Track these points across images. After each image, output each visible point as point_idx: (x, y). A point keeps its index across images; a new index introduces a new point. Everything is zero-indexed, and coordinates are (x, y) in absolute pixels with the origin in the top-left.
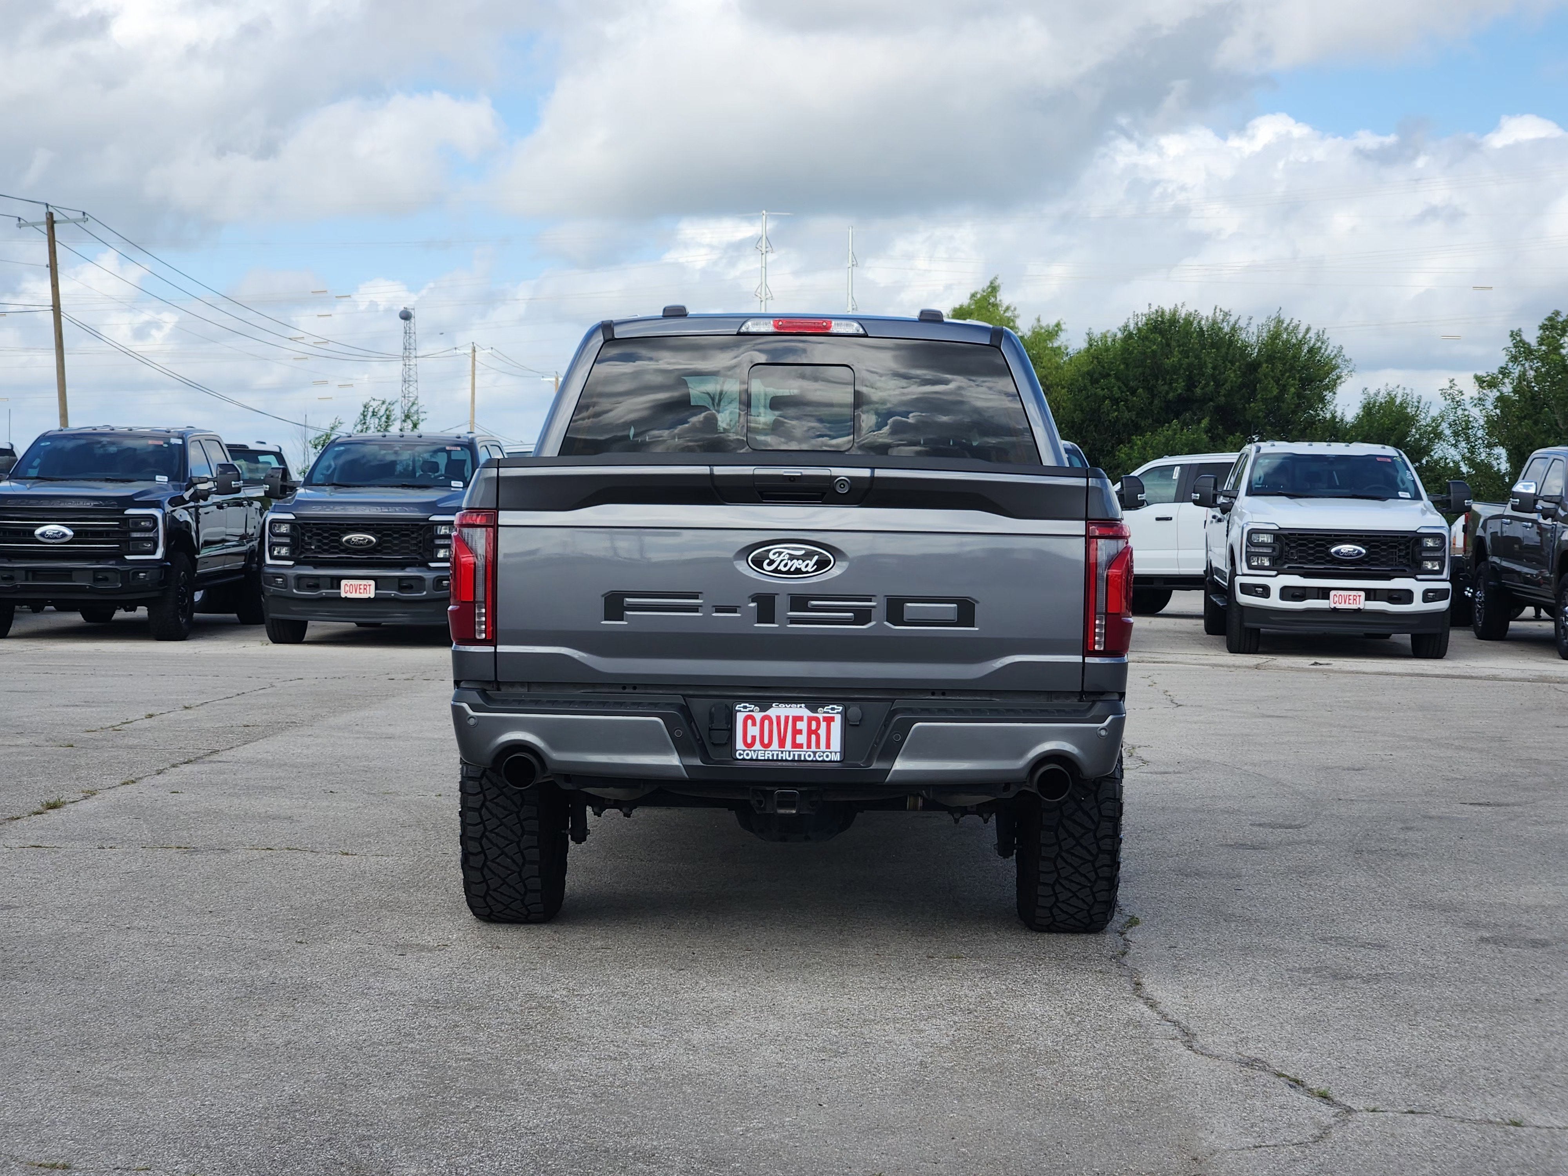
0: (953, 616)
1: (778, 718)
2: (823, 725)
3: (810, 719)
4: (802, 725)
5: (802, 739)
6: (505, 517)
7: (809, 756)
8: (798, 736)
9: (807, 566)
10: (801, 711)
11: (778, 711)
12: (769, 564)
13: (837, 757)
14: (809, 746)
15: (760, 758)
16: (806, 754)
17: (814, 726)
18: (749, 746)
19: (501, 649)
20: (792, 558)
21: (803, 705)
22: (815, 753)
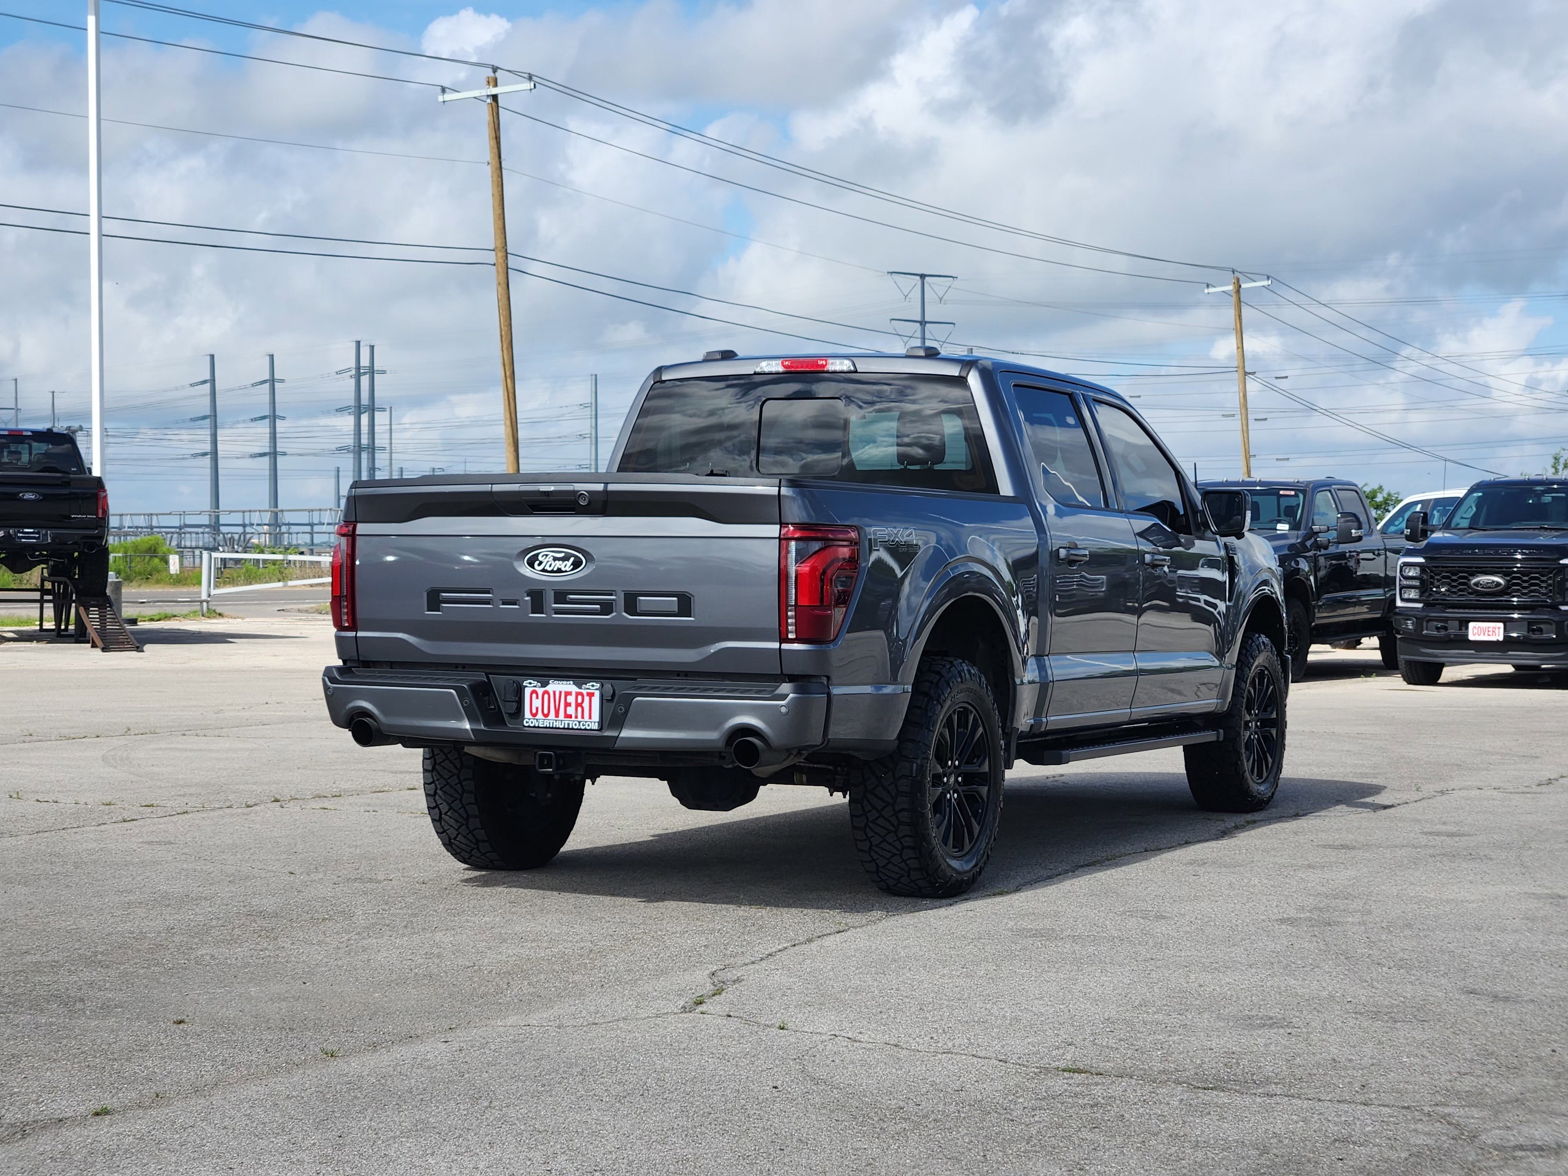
0: (675, 609)
1: (554, 692)
2: (587, 699)
3: (578, 694)
4: (571, 699)
5: (571, 710)
6: (361, 528)
7: (576, 725)
8: (568, 708)
9: (565, 566)
10: (570, 686)
11: (555, 686)
12: (540, 564)
13: (596, 727)
14: (576, 717)
15: (540, 725)
16: (574, 724)
17: (580, 701)
18: (534, 715)
19: (360, 634)
20: (555, 559)
21: (571, 682)
22: (579, 722)
